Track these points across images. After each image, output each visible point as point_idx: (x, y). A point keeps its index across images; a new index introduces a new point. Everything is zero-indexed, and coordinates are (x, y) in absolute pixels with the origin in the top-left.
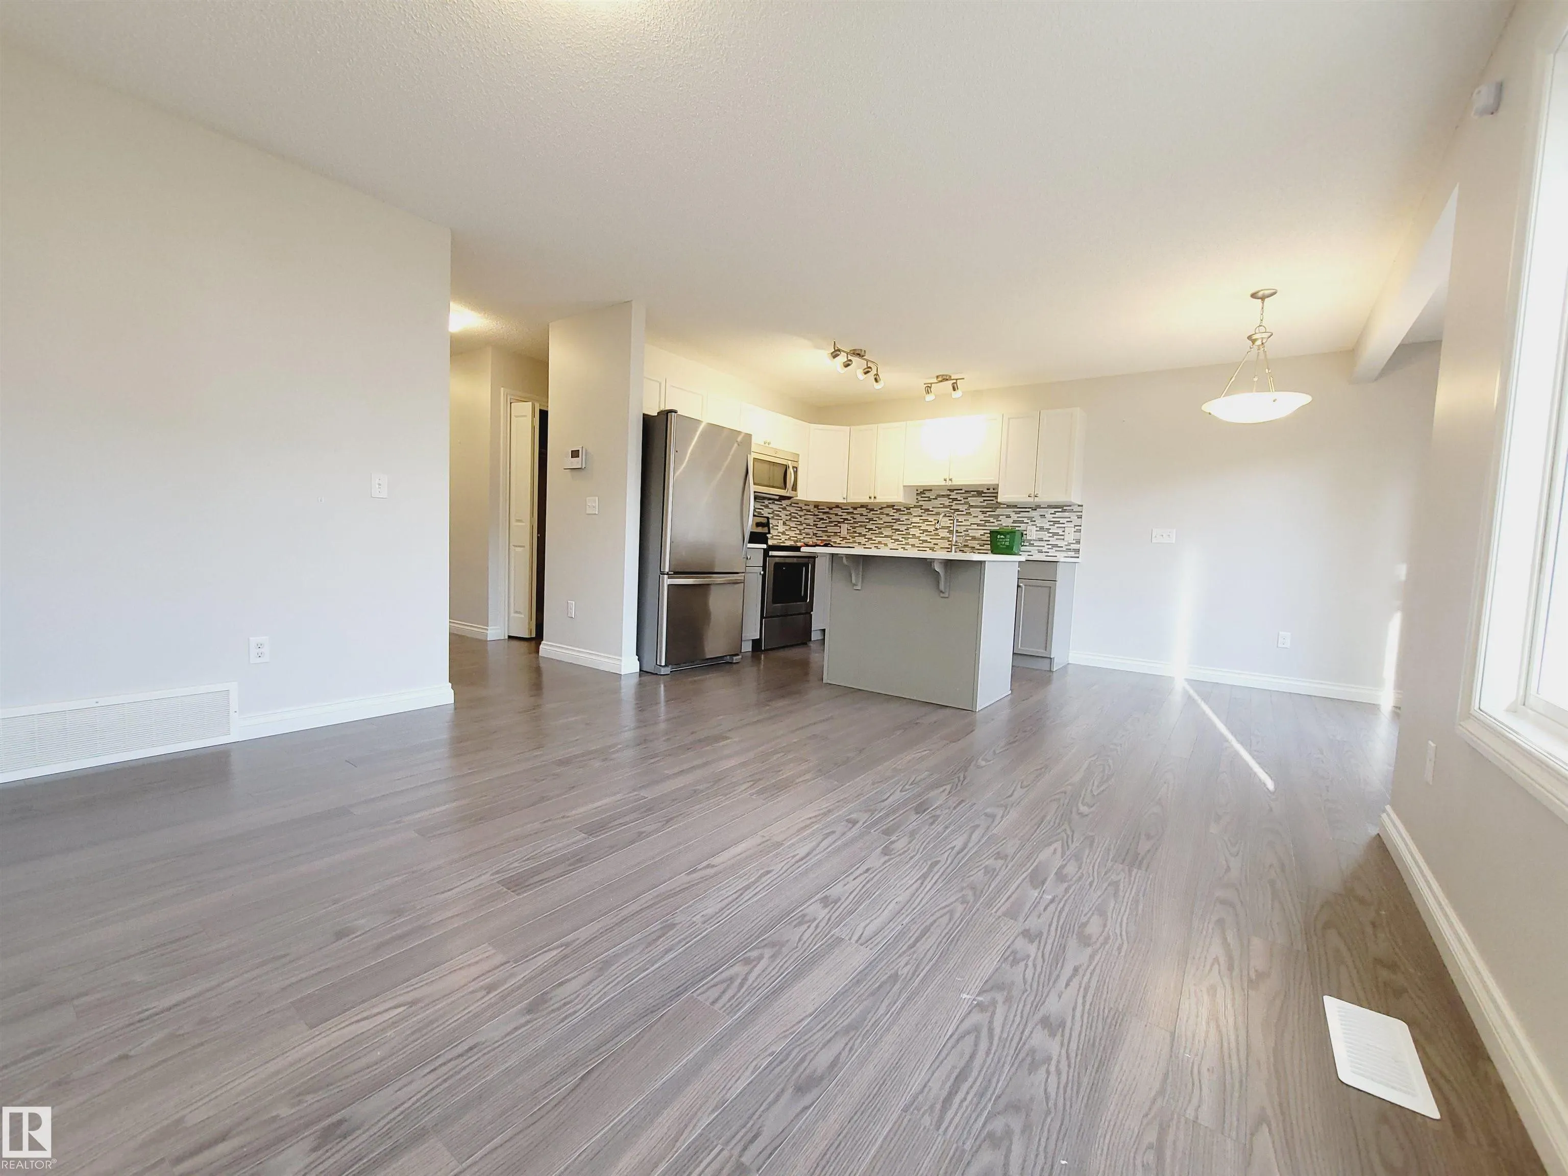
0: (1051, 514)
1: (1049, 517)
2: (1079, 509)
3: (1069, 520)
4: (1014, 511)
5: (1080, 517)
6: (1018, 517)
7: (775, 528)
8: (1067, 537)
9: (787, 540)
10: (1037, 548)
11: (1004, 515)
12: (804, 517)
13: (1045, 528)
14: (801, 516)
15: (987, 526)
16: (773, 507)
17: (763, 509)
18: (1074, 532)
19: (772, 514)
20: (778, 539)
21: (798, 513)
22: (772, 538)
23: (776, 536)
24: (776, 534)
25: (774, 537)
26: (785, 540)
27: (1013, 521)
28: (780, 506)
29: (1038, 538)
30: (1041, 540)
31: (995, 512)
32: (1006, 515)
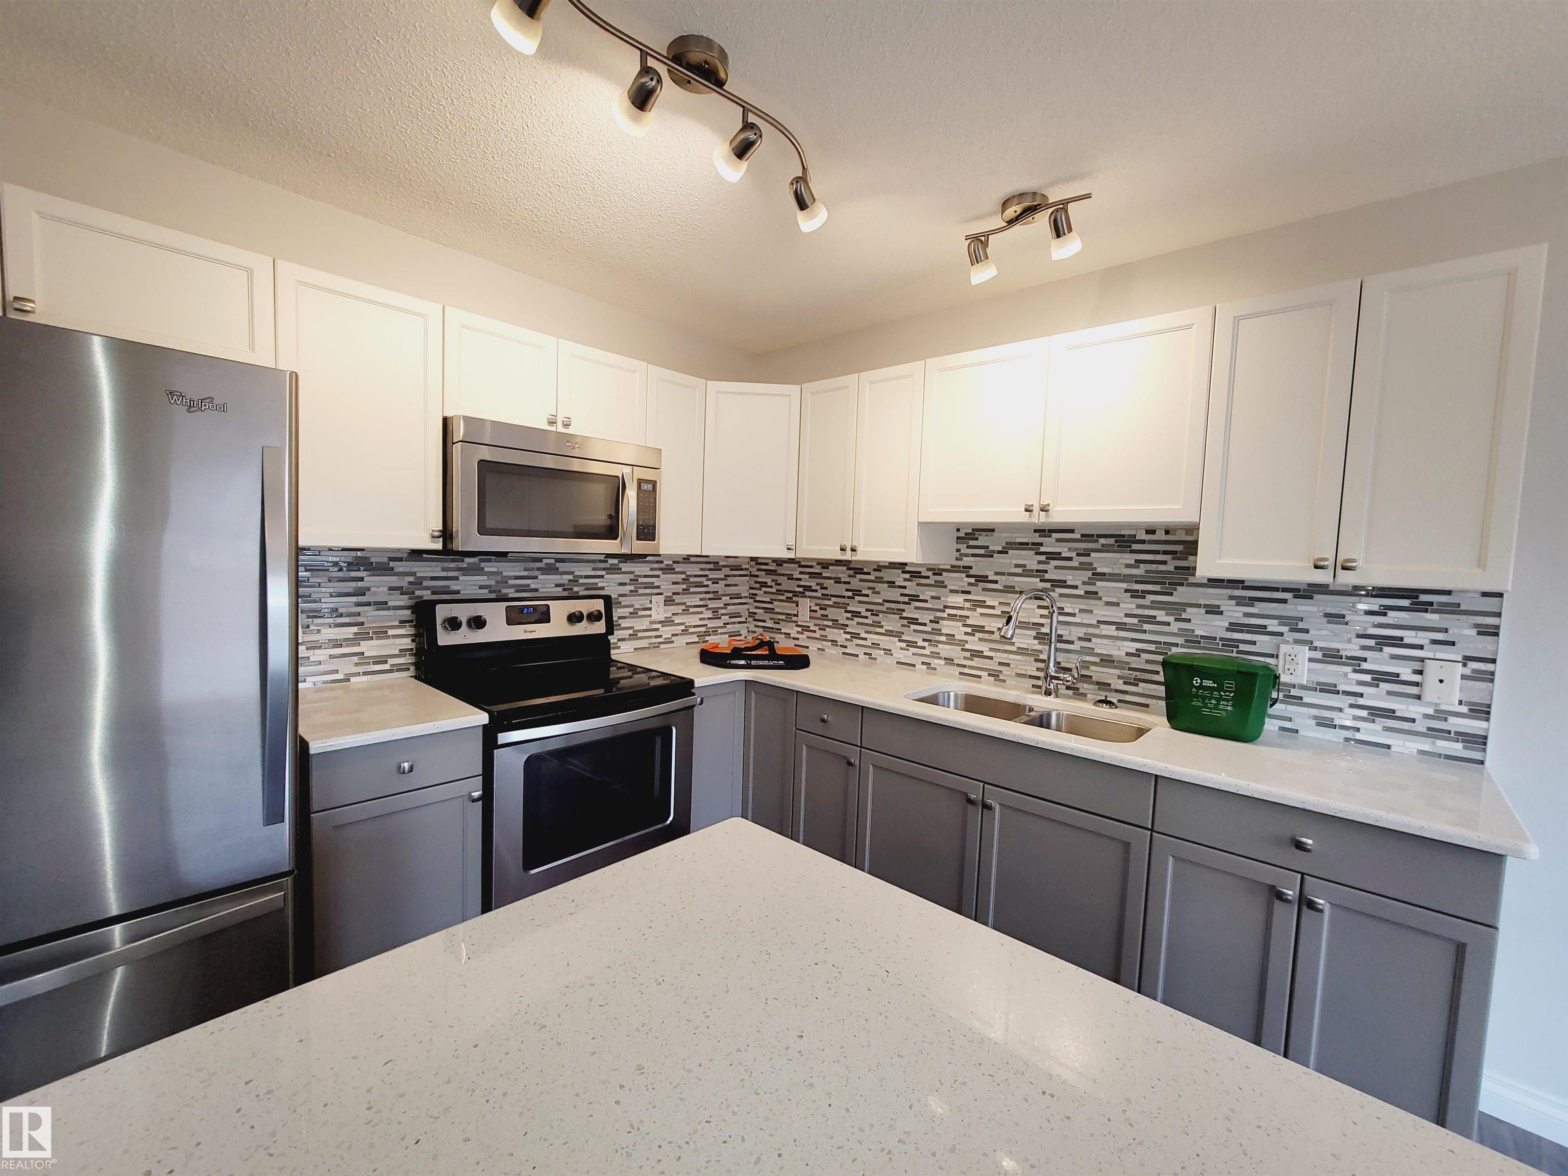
0: (1371, 613)
1: (1362, 622)
2: (1487, 605)
3: (1439, 636)
5: (1489, 632)
6: (1247, 615)
7: (640, 613)
8: (1431, 692)
9: (676, 635)
10: (1315, 712)
11: (1198, 606)
12: (725, 582)
13: (1344, 653)
14: (715, 582)
15: (1145, 631)
16: (633, 569)
17: (602, 577)
18: (1464, 677)
19: (630, 584)
20: (650, 637)
21: (707, 576)
22: (634, 636)
23: (644, 631)
24: (645, 628)
25: (640, 635)
26: (673, 635)
27: (1231, 624)
28: (656, 566)
29: (1318, 684)
30: (1329, 689)
31: (1171, 594)
32: (1205, 606)
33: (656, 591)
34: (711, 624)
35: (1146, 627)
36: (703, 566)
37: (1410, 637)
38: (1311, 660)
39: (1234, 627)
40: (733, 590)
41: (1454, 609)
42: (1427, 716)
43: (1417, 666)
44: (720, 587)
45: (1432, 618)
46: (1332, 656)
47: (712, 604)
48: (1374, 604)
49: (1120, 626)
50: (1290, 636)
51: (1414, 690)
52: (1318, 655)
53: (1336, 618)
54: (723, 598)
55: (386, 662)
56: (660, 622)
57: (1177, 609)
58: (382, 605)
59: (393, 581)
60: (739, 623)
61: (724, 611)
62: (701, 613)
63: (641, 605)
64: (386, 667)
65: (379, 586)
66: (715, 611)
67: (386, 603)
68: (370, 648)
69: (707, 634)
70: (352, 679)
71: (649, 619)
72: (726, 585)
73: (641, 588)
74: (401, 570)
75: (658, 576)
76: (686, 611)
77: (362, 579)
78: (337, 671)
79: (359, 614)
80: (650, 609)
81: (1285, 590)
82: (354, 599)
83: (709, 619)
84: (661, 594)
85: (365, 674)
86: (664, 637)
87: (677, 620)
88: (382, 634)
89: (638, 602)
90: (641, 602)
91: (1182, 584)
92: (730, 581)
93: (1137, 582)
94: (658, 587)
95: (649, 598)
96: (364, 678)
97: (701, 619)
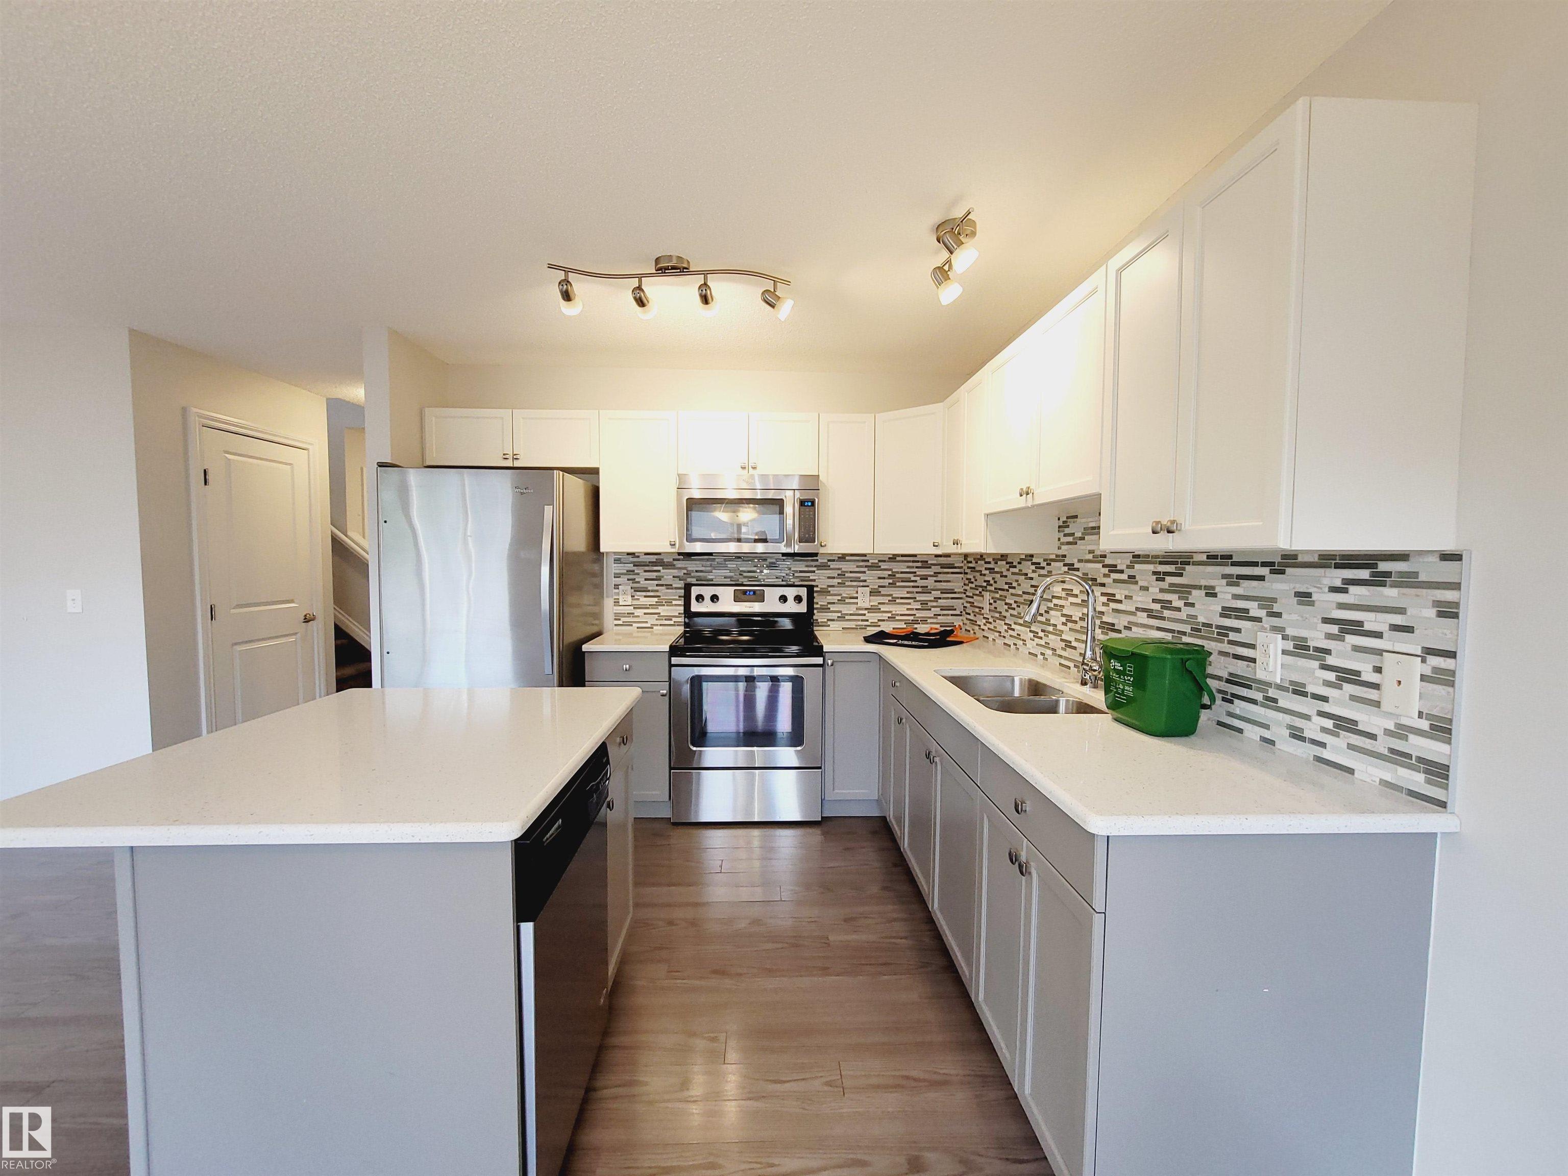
0: (1334, 590)
1: (1326, 602)
2: (1446, 573)
3: (1398, 620)
4: (1224, 576)
5: (1449, 612)
6: (1236, 597)
7: (847, 601)
8: (1389, 696)
9: (884, 620)
10: (1288, 719)
11: (1199, 587)
12: (935, 579)
13: (1311, 644)
14: (924, 578)
15: (1163, 618)
16: (840, 567)
17: (814, 572)
18: (1423, 678)
19: (837, 578)
20: (858, 620)
21: (915, 573)
22: (842, 618)
23: (851, 615)
24: (852, 612)
25: (847, 617)
26: (879, 620)
27: (1224, 608)
28: (862, 564)
29: (1292, 682)
30: (1299, 691)
31: (1181, 575)
32: (1206, 587)
33: (861, 584)
34: (920, 614)
35: (1166, 613)
36: (911, 564)
37: (1371, 621)
38: (1284, 652)
39: (1226, 612)
40: (944, 585)
41: (1409, 581)
42: (1388, 732)
43: (1375, 660)
44: (930, 582)
45: (1389, 594)
46: (1301, 648)
47: (921, 597)
48: (1337, 576)
49: (1151, 614)
50: (1268, 622)
51: (1372, 694)
52: (1290, 646)
53: (1304, 597)
54: (933, 592)
55: (671, 620)
56: (866, 609)
57: (1183, 591)
58: (669, 586)
59: (675, 572)
60: (952, 615)
61: (935, 604)
62: (909, 604)
63: (847, 594)
64: (672, 622)
65: (668, 575)
66: (924, 603)
67: (671, 585)
68: (664, 610)
69: (916, 622)
70: (655, 627)
71: (856, 606)
72: (935, 581)
73: (848, 581)
74: (679, 566)
75: (864, 572)
76: (893, 601)
77: (659, 571)
78: (647, 622)
79: (657, 591)
80: (857, 598)
81: (1264, 564)
82: (656, 582)
83: (916, 609)
84: (868, 586)
85: (661, 625)
86: (870, 621)
87: (883, 608)
88: (669, 603)
89: (845, 592)
90: (848, 592)
91: (1188, 563)
92: (941, 577)
93: (1161, 563)
94: (865, 581)
95: (856, 589)
96: (661, 628)
97: (908, 609)
